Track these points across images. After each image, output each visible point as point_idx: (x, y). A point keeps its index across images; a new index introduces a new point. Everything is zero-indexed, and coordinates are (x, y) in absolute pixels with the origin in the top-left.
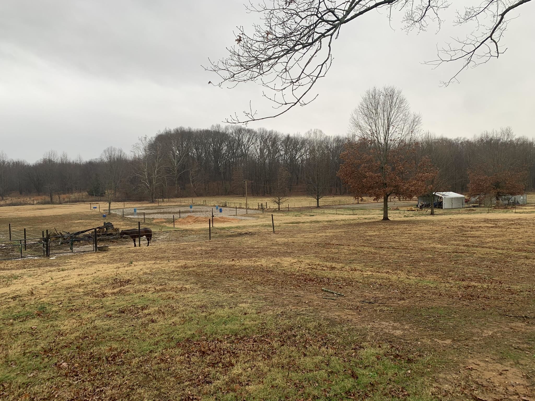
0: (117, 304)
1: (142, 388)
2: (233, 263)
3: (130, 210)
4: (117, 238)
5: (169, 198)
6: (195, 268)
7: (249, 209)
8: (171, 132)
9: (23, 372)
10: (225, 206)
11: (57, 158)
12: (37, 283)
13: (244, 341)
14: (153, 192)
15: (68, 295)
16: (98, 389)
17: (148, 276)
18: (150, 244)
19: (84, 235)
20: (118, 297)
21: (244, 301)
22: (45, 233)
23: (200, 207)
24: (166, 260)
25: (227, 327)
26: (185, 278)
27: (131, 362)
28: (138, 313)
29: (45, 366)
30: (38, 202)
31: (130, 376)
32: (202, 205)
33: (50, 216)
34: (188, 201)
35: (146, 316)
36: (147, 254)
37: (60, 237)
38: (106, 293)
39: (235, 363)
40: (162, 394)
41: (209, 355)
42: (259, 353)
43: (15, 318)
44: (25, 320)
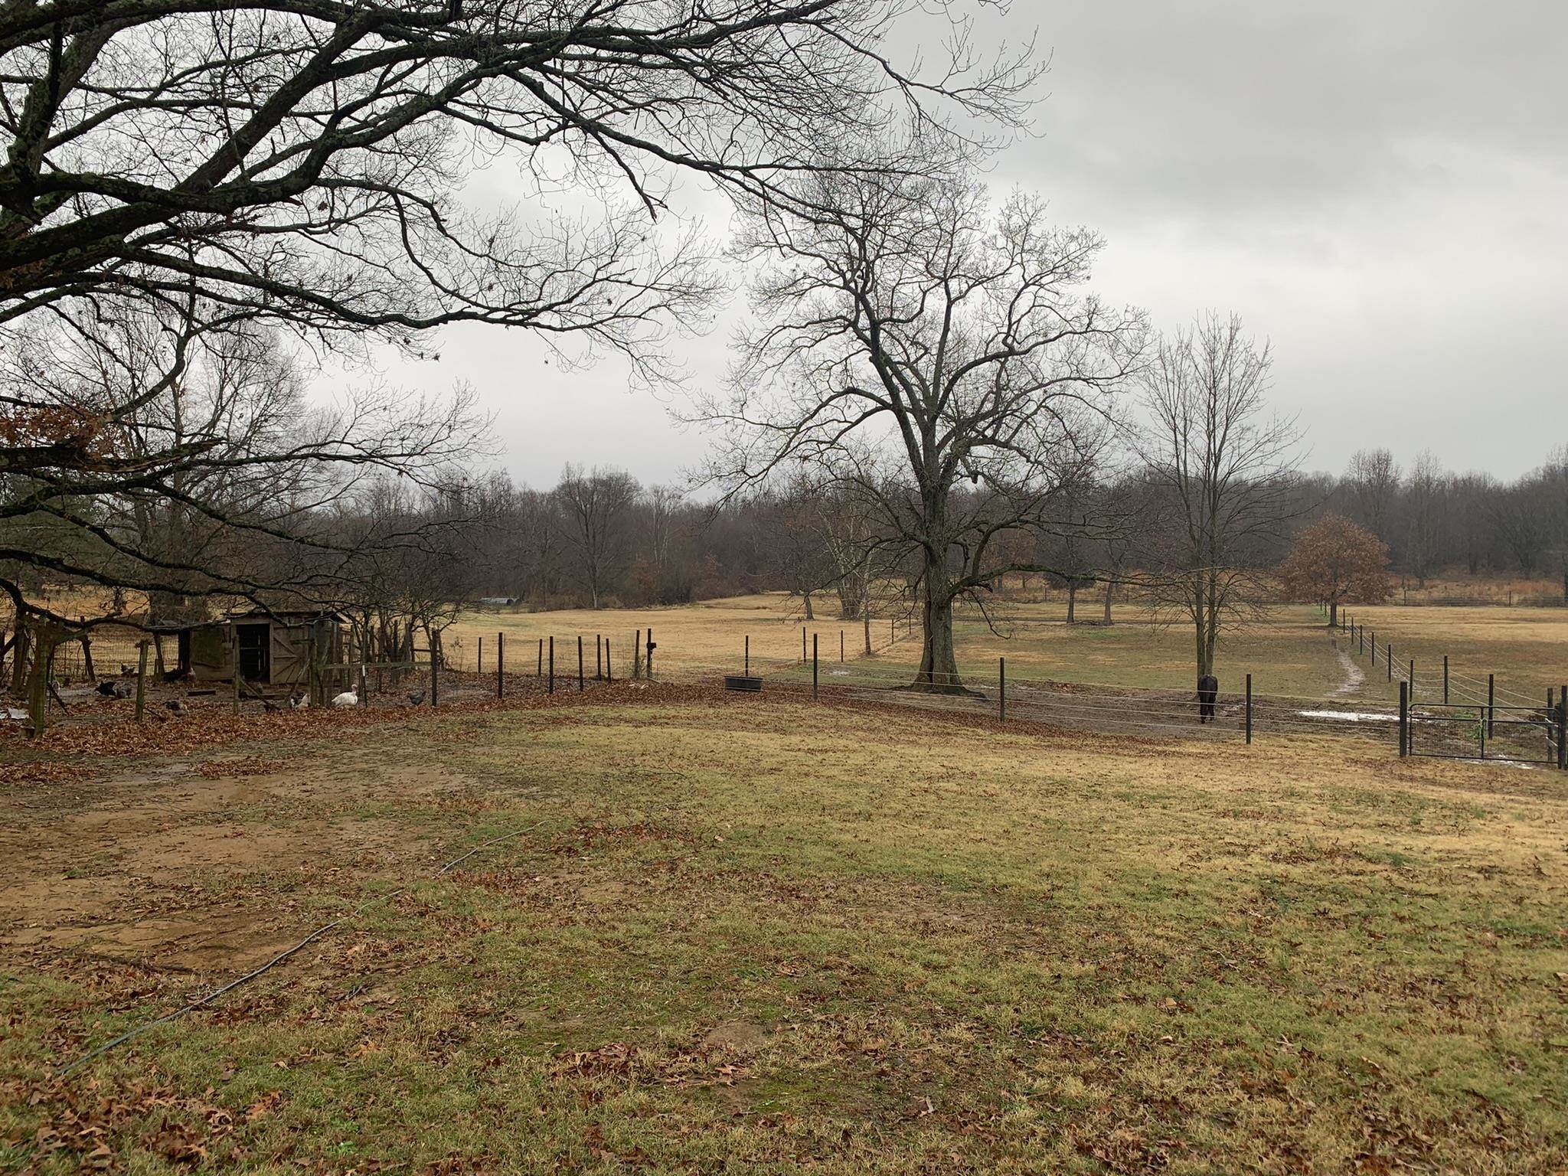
9: (1551, 1099)
12: (1549, 843)
22: (1557, 698)
30: (1525, 600)
43: (1500, 931)
44: (1531, 947)
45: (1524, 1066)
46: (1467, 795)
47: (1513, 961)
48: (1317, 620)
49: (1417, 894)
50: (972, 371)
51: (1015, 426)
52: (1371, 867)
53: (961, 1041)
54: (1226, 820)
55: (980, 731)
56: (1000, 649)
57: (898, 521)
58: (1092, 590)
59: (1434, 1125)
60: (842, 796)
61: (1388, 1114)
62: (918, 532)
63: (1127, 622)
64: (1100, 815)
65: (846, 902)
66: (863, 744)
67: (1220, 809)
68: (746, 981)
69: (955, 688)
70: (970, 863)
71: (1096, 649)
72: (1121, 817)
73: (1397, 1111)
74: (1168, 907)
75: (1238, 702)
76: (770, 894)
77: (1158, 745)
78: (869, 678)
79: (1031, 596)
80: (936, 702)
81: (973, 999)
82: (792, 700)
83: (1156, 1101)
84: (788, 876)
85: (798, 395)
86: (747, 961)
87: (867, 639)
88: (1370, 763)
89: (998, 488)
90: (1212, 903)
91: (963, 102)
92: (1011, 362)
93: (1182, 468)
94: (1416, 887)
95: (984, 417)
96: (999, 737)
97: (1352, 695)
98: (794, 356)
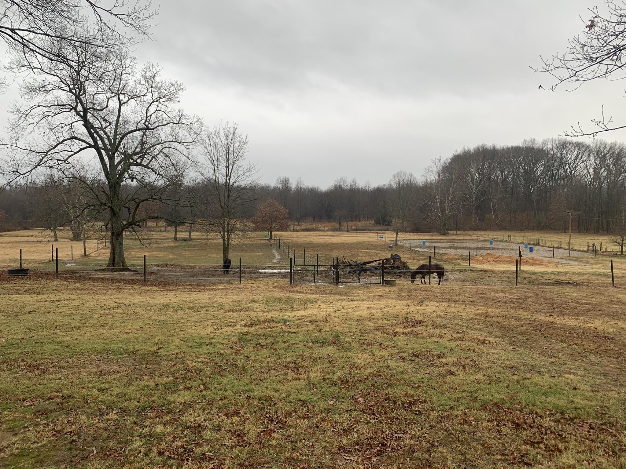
0: (410, 346)
1: (443, 446)
2: (551, 319)
3: (418, 242)
4: (405, 273)
5: (464, 230)
6: (499, 319)
7: (574, 250)
8: (470, 151)
9: (324, 397)
10: (538, 244)
11: (347, 185)
12: (330, 310)
13: (574, 423)
14: (445, 223)
15: (359, 327)
16: (396, 435)
17: (442, 320)
18: (441, 283)
19: (371, 266)
20: (410, 339)
21: (572, 371)
22: (335, 261)
23: (503, 244)
24: (462, 304)
25: (549, 399)
26: (487, 329)
27: (429, 415)
28: (434, 360)
29: (343, 396)
30: (329, 229)
31: (429, 429)
32: (506, 241)
33: (339, 243)
34: (488, 235)
35: (443, 366)
36: (438, 295)
37: (347, 266)
38: (397, 332)
39: (563, 449)
40: (469, 461)
41: (525, 429)
42: (599, 445)
43: (314, 342)
44: (322, 346)
45: (317, 388)
46: (309, 296)
47: (317, 352)
48: (265, 237)
49: (290, 332)
50: (131, 134)
51: (150, 159)
52: (277, 325)
53: (112, 419)
54: (229, 313)
55: (135, 286)
56: (145, 251)
57: (98, 198)
58: (184, 227)
59: (288, 414)
60: (66, 320)
61: (273, 414)
62: (107, 202)
63: (198, 239)
64: (181, 316)
65: (63, 368)
66: (79, 296)
67: (227, 309)
68: (5, 413)
69: (125, 269)
70: (124, 343)
71: (185, 250)
72: (189, 316)
73: (276, 412)
74: (204, 350)
75: (237, 268)
76: (23, 370)
77: (207, 286)
78: (85, 267)
79: (159, 229)
80: (117, 275)
81: (119, 400)
82: (44, 278)
83: (192, 427)
84: (34, 360)
85: (46, 138)
86: (7, 403)
87: (85, 249)
88: (281, 287)
89: (143, 184)
90: (221, 346)
91: (121, 19)
92: (148, 132)
93: (217, 180)
94: (290, 330)
95: (136, 154)
96: (143, 288)
97: (276, 263)
98: (44, 120)
